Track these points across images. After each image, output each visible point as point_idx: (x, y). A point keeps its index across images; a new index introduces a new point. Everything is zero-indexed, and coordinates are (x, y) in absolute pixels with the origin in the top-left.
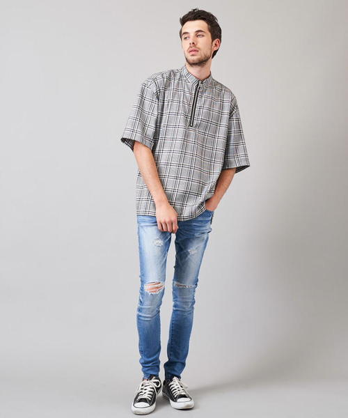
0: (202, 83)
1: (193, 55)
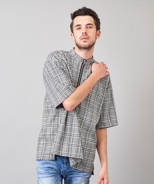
0: (86, 62)
1: (85, 42)
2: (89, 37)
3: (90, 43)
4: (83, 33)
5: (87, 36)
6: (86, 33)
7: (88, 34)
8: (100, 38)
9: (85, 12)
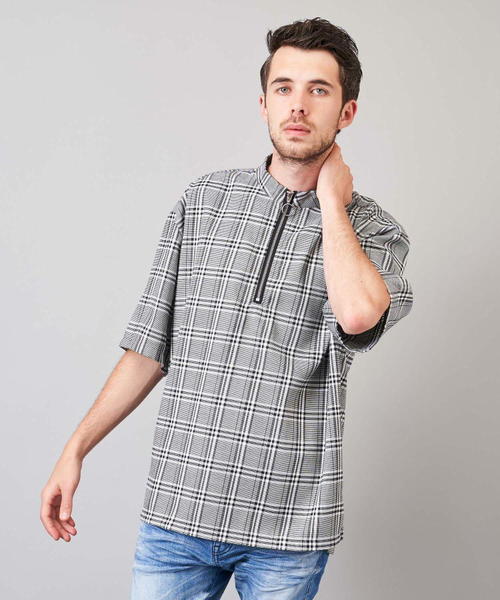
0: (294, 196)
2: (313, 125)
3: (310, 146)
4: (293, 111)
5: (305, 122)
6: (302, 111)
7: (308, 114)
8: (350, 126)
9: (314, 39)
